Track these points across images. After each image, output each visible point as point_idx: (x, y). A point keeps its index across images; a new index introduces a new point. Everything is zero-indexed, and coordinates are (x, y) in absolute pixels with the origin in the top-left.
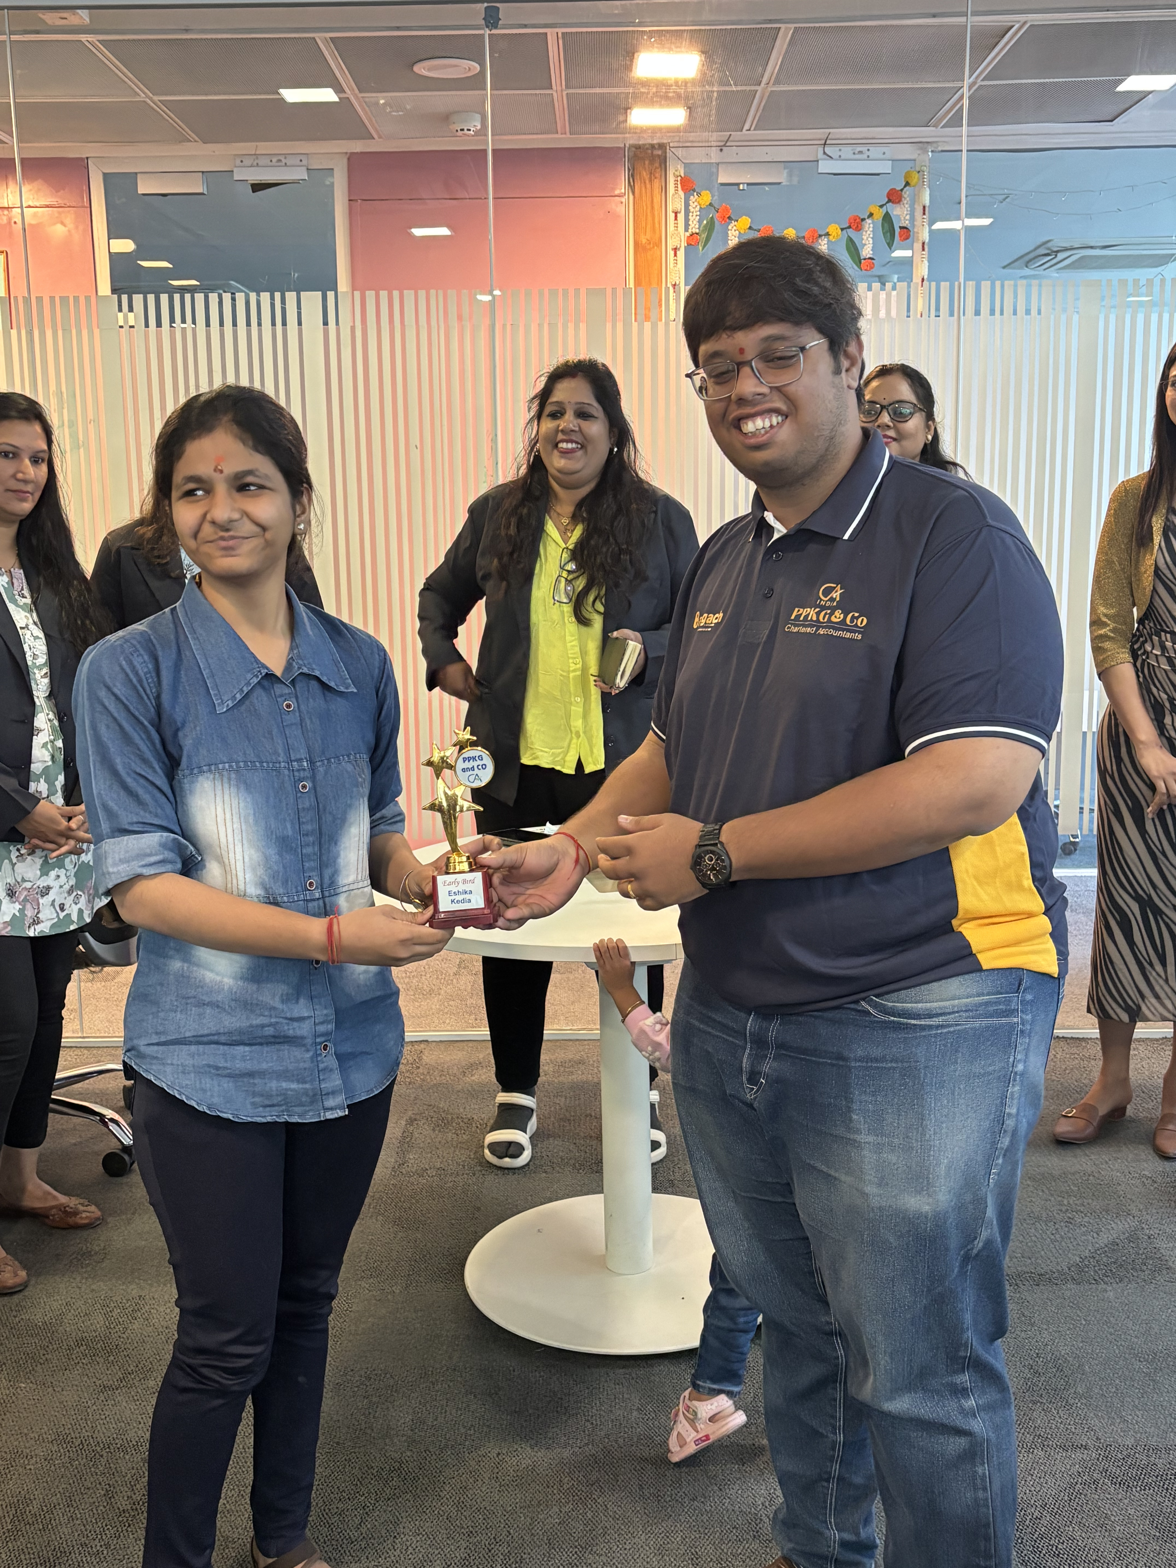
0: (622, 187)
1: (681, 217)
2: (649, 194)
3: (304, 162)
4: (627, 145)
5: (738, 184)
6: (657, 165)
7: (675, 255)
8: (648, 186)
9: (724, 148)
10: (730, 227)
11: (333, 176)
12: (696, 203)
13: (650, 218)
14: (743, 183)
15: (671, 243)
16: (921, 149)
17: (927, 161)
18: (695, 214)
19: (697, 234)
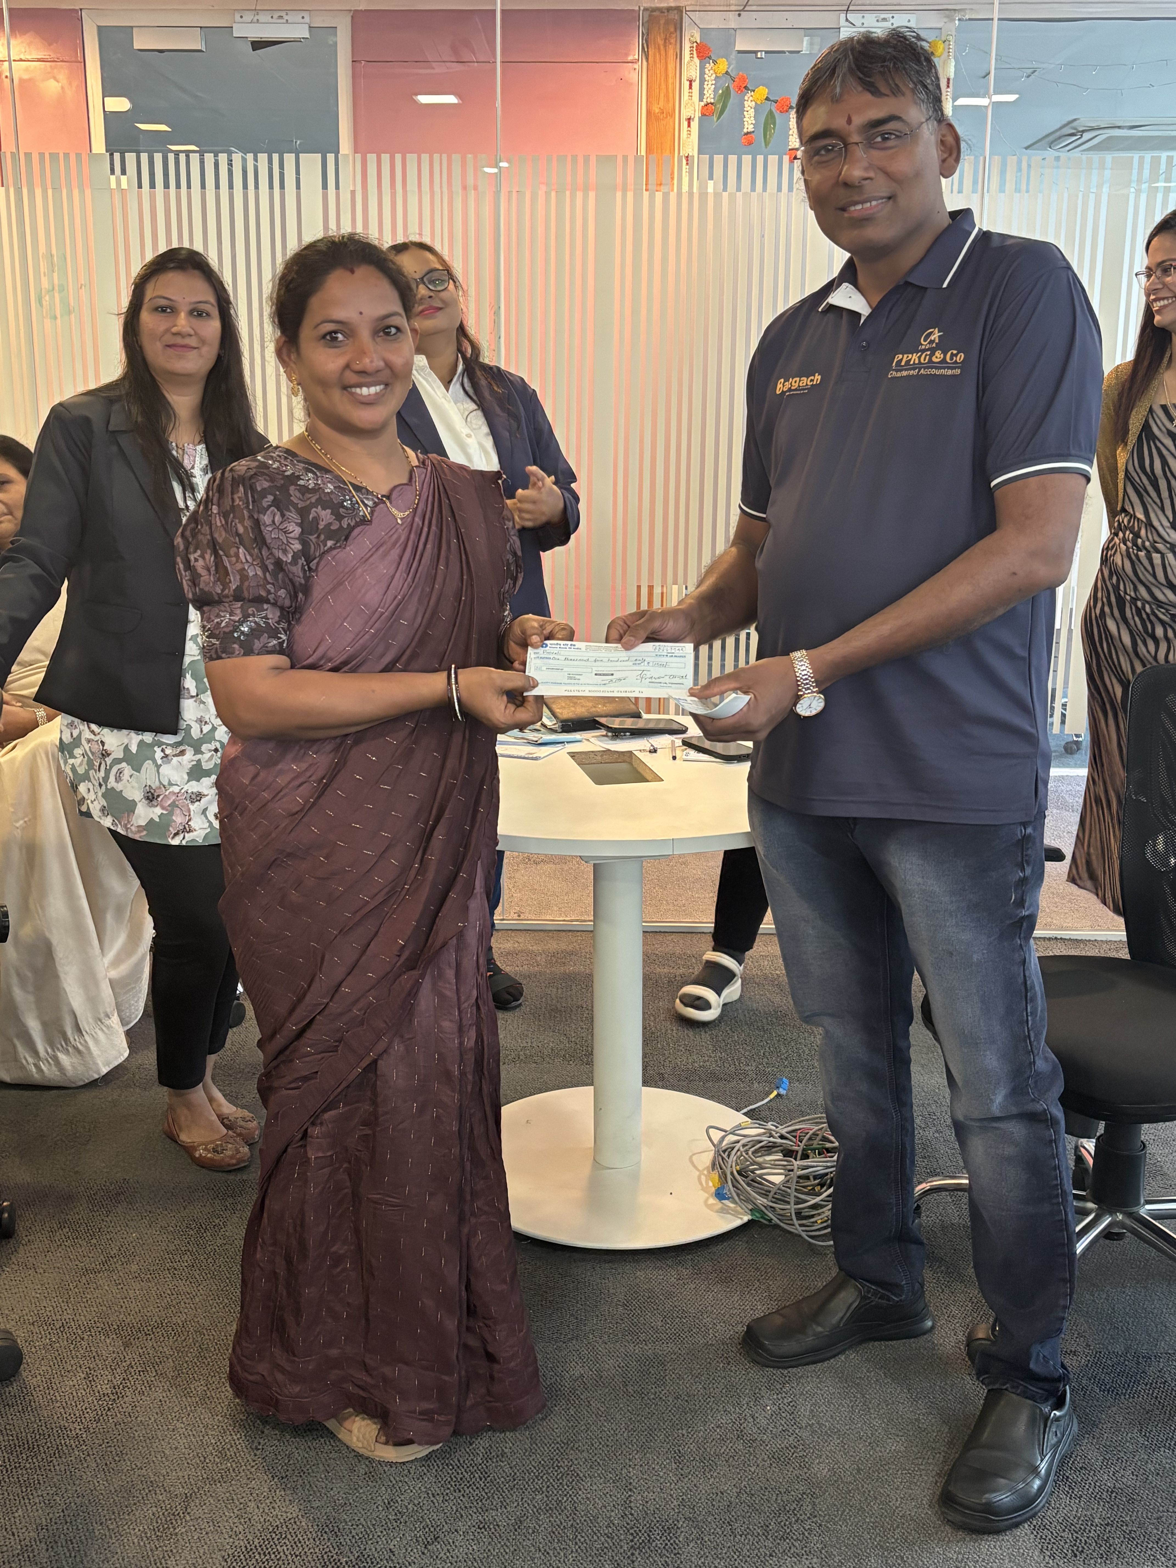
0: (635, 54)
1: (696, 85)
2: (663, 61)
3: (307, 20)
4: (642, 8)
5: (756, 52)
6: (672, 30)
7: (689, 126)
8: (663, 52)
9: (742, 13)
10: (746, 98)
11: (336, 35)
12: (711, 72)
13: (663, 86)
14: (761, 51)
15: (685, 114)
16: (947, 17)
17: (954, 30)
18: (710, 83)
19: (712, 104)
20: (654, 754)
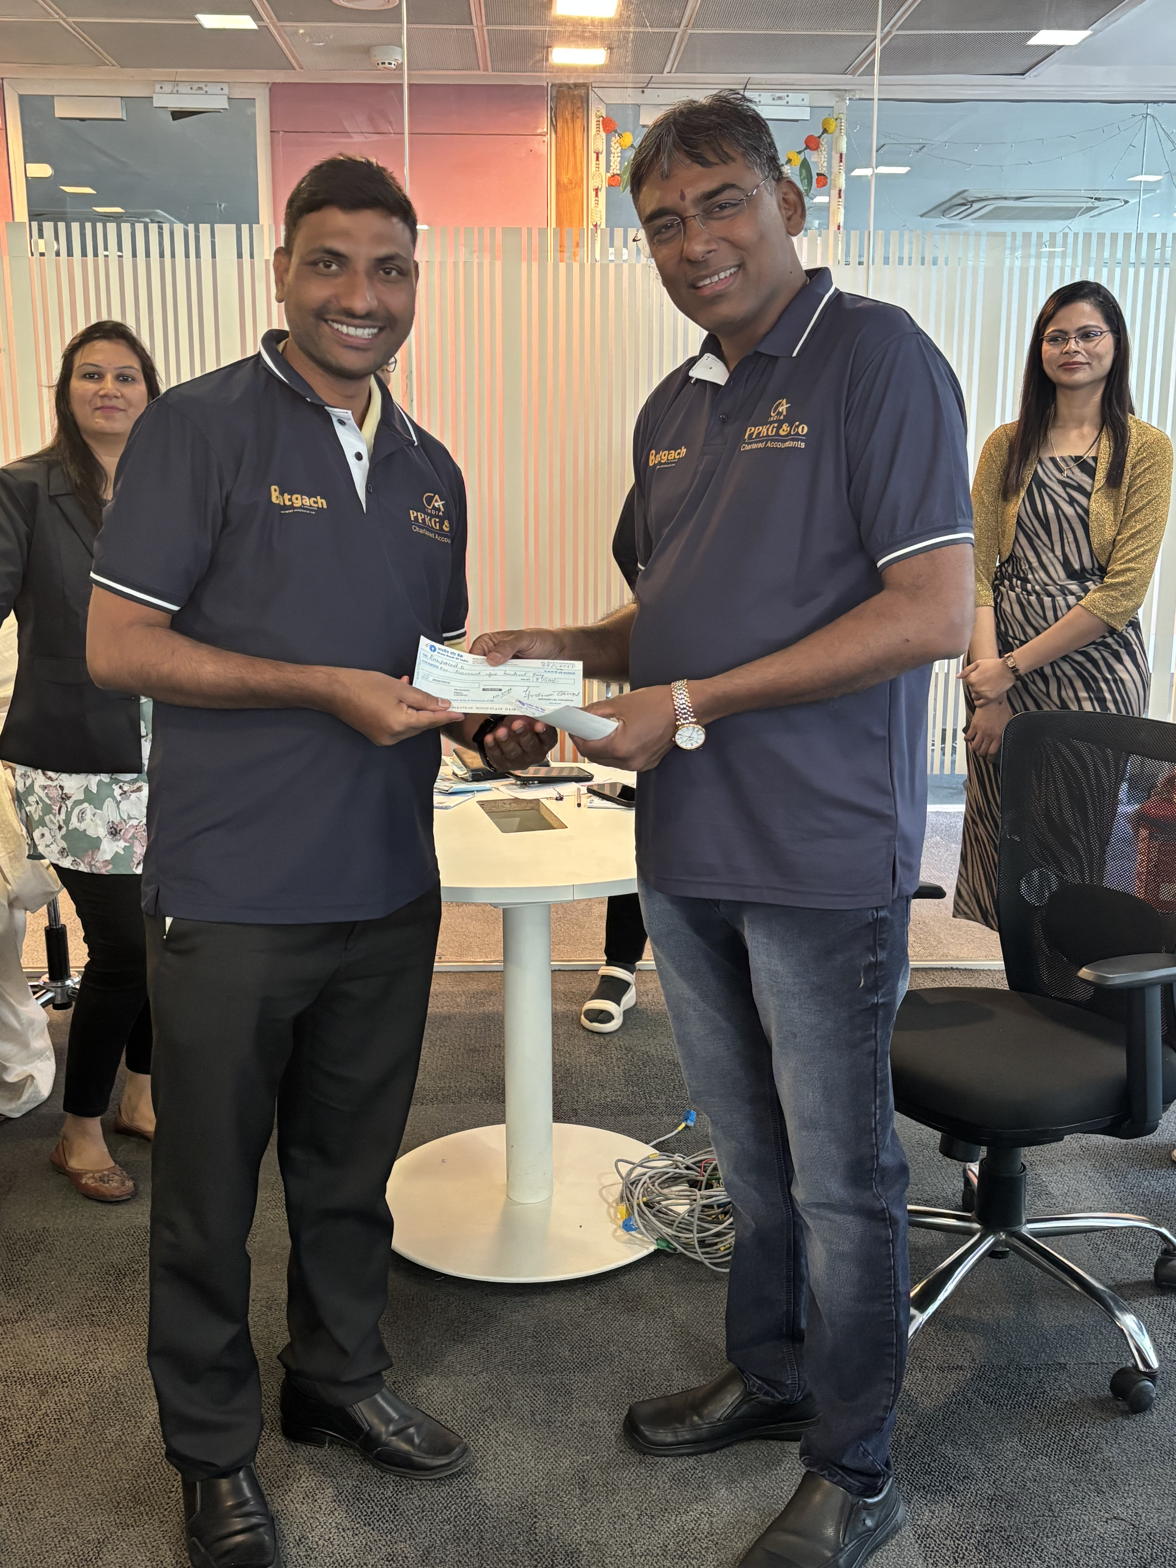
0: (544, 126)
1: (602, 157)
2: (571, 133)
3: (225, 91)
4: (550, 84)
6: (579, 105)
7: (597, 196)
8: (570, 125)
9: (645, 90)
11: (254, 107)
12: (617, 145)
13: (571, 158)
15: (593, 184)
16: (839, 96)
17: (845, 109)
18: (616, 155)
19: (618, 175)
20: (560, 802)
